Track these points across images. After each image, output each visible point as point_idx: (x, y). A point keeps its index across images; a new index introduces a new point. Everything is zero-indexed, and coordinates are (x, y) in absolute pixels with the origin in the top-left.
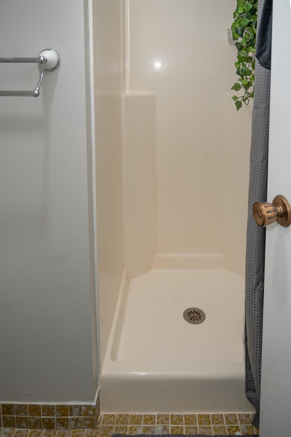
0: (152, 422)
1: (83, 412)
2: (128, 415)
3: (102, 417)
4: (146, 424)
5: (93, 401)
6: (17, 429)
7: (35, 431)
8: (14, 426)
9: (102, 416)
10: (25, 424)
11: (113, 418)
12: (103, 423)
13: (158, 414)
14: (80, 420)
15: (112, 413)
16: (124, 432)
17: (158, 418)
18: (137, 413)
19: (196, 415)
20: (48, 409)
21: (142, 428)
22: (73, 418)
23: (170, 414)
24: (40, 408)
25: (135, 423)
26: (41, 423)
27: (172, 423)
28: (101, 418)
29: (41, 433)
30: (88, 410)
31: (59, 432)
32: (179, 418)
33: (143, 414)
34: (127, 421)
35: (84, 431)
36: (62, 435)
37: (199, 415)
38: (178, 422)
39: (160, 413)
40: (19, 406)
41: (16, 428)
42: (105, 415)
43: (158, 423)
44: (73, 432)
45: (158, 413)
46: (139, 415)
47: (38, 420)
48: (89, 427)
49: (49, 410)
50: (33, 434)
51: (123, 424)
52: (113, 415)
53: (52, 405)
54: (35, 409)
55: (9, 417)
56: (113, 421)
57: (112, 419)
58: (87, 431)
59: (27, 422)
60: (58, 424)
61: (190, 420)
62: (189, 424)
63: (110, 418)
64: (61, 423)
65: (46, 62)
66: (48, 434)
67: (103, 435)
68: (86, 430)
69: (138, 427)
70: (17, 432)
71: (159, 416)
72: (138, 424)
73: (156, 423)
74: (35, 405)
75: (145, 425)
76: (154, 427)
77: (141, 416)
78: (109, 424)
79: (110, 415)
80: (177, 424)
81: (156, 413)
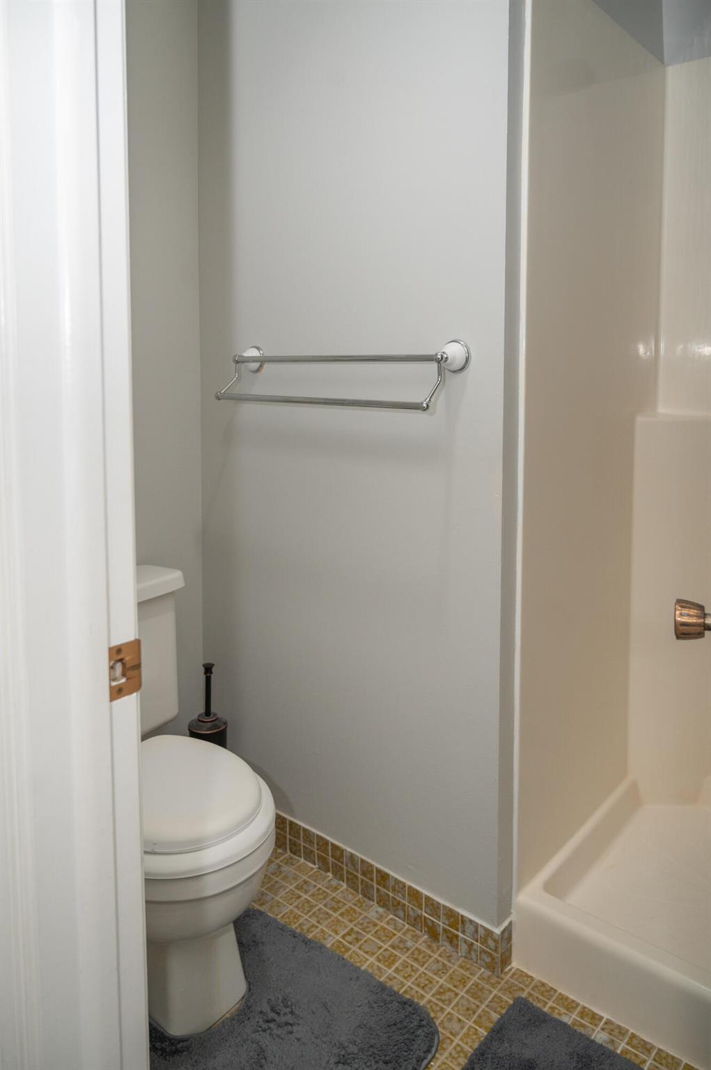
0: (592, 1021)
1: (481, 937)
2: (555, 991)
3: (513, 970)
4: (582, 1018)
5: (497, 927)
6: (391, 916)
7: (414, 931)
8: (389, 910)
9: (513, 968)
10: (401, 914)
11: (529, 979)
12: (511, 977)
13: (607, 1019)
14: (475, 947)
15: (530, 974)
16: (539, 1005)
17: (606, 1023)
18: (572, 997)
19: (682, 1061)
20: (432, 904)
21: (572, 1019)
22: (465, 939)
23: (632, 1031)
24: (422, 899)
25: (564, 1008)
26: (422, 922)
27: (628, 1044)
28: (510, 970)
29: (420, 937)
30: (488, 936)
31: (445, 950)
32: (645, 1045)
33: (581, 1004)
34: (552, 996)
35: (480, 969)
36: (448, 955)
37: (686, 1064)
38: (640, 1050)
39: (613, 1020)
40: (397, 881)
41: (391, 914)
42: (518, 969)
43: (603, 1029)
44: (463, 961)
45: (610, 1018)
46: (573, 1001)
47: (418, 915)
48: (488, 968)
49: (434, 907)
50: (411, 933)
51: (543, 996)
52: (531, 977)
53: (437, 902)
54: (415, 895)
55: (384, 892)
56: (527, 983)
57: (527, 980)
58: (484, 972)
59: (405, 911)
60: (445, 937)
61: (667, 1061)
62: (661, 1064)
63: (525, 979)
64: (448, 937)
65: (446, 361)
66: (429, 943)
67: (506, 990)
68: (483, 970)
69: (566, 1014)
70: (391, 919)
71: (608, 1022)
72: (568, 1010)
73: (600, 1027)
74: (417, 890)
75: (579, 1019)
76: (594, 1030)
77: (578, 1005)
78: (520, 983)
79: (526, 974)
80: (638, 1051)
81: (606, 1016)
